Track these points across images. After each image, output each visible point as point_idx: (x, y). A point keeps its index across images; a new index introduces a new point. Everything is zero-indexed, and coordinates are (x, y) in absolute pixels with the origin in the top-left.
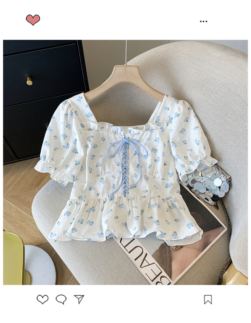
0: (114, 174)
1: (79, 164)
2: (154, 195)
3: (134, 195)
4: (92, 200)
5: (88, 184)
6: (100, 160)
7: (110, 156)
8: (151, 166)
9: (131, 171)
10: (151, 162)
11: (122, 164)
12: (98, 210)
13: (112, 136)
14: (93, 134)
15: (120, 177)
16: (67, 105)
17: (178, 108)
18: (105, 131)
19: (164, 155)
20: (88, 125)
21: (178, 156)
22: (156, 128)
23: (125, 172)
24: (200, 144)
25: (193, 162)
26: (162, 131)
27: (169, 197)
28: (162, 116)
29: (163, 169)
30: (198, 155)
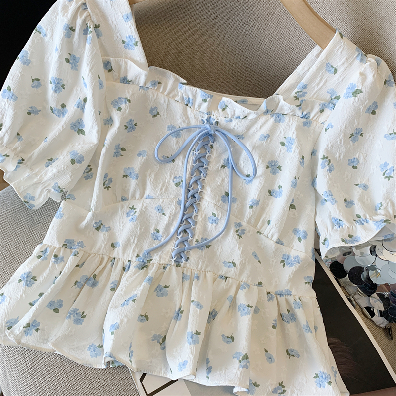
0: (164, 203)
1: (80, 162)
2: (251, 278)
3: (200, 266)
4: (97, 257)
5: (94, 216)
6: (137, 164)
7: (163, 157)
8: (257, 203)
9: (207, 205)
10: (259, 195)
11: (189, 183)
12: (105, 286)
13: (178, 108)
14: (131, 93)
15: (175, 215)
16: (76, 3)
17: (362, 74)
18: (163, 92)
19: (294, 185)
20: (123, 67)
21: (332, 195)
22: (292, 113)
23: (191, 205)
24: (392, 177)
25: (364, 219)
26: (304, 122)
27: (284, 291)
28: (315, 86)
29: (285, 218)
30: (381, 203)
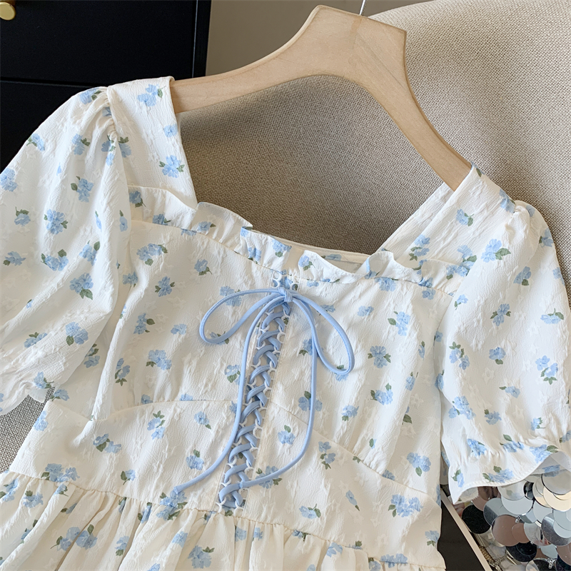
0: (209, 408)
1: (81, 341)
2: (343, 536)
4: (97, 495)
5: (97, 427)
6: (170, 345)
7: (212, 335)
8: (354, 412)
9: (276, 413)
10: (357, 398)
11: (250, 377)
13: (238, 263)
14: (168, 238)
15: (226, 428)
16: (96, 106)
17: (508, 227)
18: (216, 239)
19: (410, 385)
20: (159, 201)
21: (467, 404)
22: (406, 278)
23: (253, 413)
24: (555, 379)
25: (516, 443)
26: (424, 292)
27: (395, 557)
28: (440, 241)
29: (397, 437)
30: (540, 419)
